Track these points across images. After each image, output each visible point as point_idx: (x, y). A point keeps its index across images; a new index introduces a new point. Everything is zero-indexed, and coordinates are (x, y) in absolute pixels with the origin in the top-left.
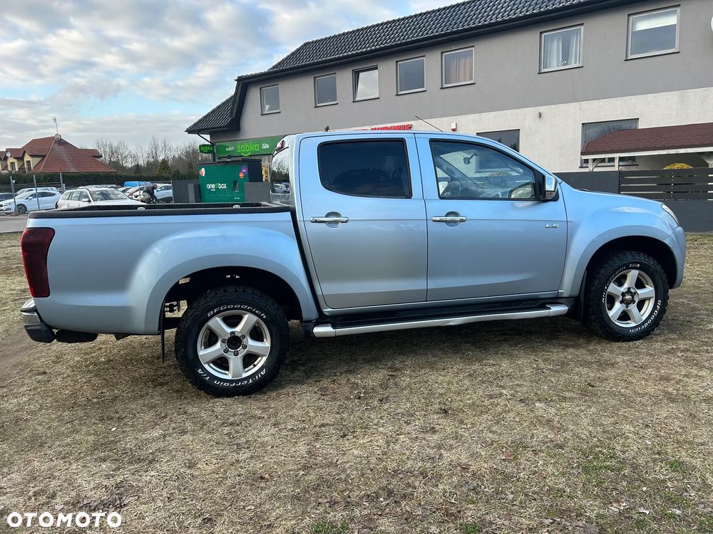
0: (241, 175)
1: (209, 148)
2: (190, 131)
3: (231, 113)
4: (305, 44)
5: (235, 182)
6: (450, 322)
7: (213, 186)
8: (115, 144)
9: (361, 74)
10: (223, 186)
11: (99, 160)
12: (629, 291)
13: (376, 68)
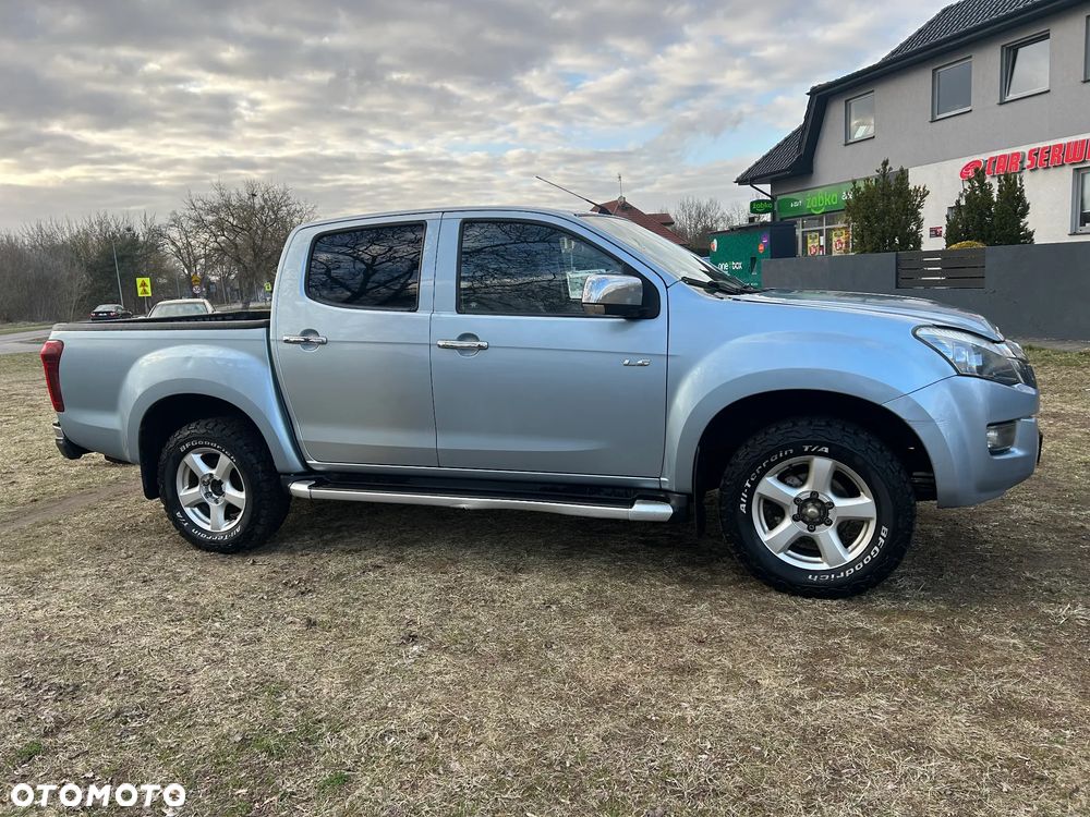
0: (761, 248)
1: (766, 205)
2: (741, 181)
3: (800, 148)
4: (944, 11)
5: (753, 260)
6: (461, 502)
7: (726, 266)
8: (705, 202)
9: (1021, 51)
10: (737, 266)
11: (669, 228)
12: (814, 498)
13: (1046, 36)
